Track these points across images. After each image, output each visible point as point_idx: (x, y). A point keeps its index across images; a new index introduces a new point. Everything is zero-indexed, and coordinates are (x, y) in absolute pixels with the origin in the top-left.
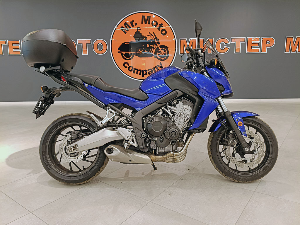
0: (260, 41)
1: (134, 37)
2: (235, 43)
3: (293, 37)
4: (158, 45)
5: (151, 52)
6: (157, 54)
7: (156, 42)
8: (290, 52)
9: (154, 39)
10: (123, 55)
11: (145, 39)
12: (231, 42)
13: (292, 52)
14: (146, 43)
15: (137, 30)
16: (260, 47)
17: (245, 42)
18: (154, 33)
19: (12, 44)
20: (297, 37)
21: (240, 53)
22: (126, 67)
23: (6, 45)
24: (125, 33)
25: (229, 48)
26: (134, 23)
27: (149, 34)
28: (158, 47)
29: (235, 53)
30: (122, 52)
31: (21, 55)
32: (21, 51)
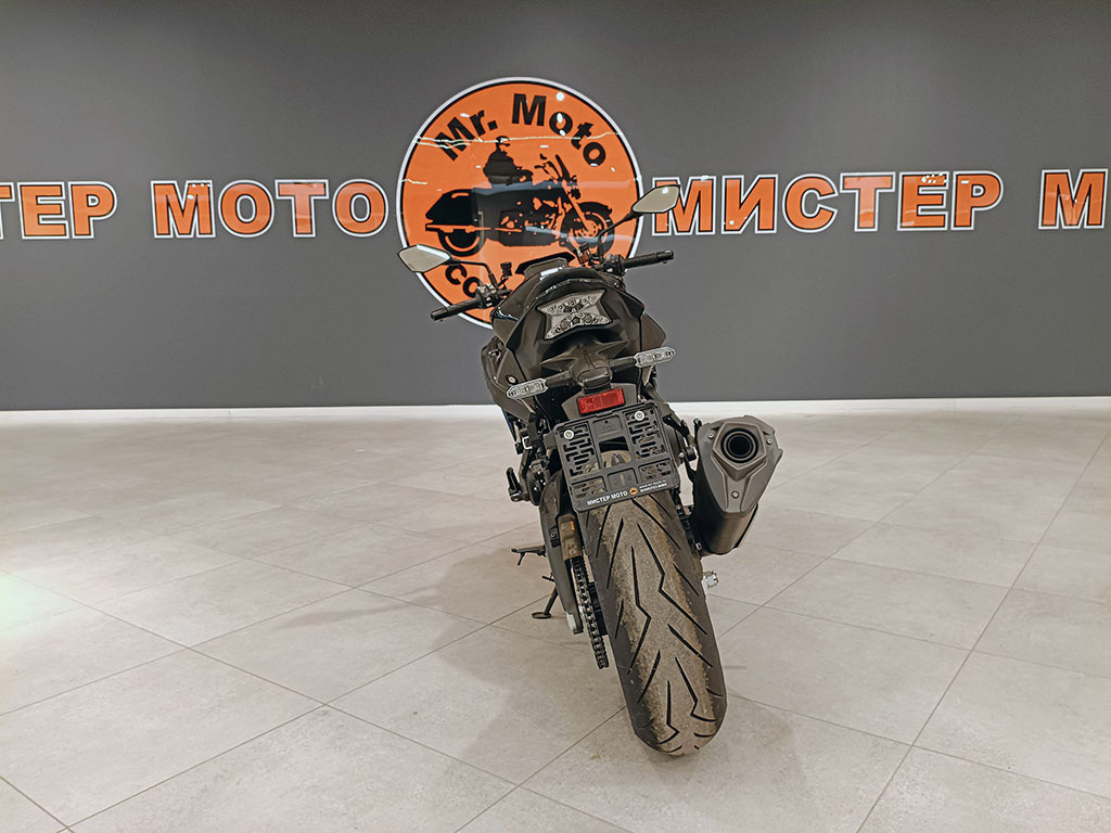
0: (947, 188)
1: (488, 171)
2: (857, 192)
3: (1068, 171)
4: (573, 200)
5: (550, 227)
6: (571, 233)
7: (567, 189)
8: (1057, 227)
9: (560, 179)
10: (447, 238)
11: (524, 178)
12: (841, 191)
13: (1064, 227)
14: (528, 195)
15: (498, 145)
16: (948, 209)
17: (893, 190)
18: (557, 157)
19: (37, 197)
20: (1082, 171)
21: (875, 230)
22: (456, 282)
23: (13, 200)
24: (453, 155)
25: (836, 211)
26: (484, 122)
27: (541, 162)
28: (573, 208)
29: (856, 230)
30: (442, 227)
31: (68, 237)
32: (66, 222)
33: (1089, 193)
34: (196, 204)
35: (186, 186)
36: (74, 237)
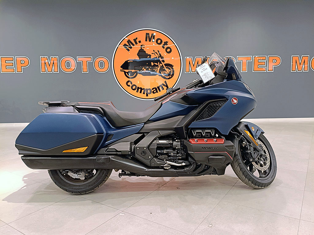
0: (266, 60)
1: (138, 54)
2: (241, 61)
3: (299, 56)
4: (162, 63)
5: (156, 70)
6: (162, 72)
7: (161, 60)
8: (296, 71)
9: (159, 57)
10: (126, 73)
11: (149, 57)
12: (237, 61)
13: (298, 71)
15: (141, 47)
16: (266, 66)
17: (251, 61)
18: (158, 51)
19: (6, 61)
20: (302, 56)
21: (247, 72)
22: (129, 86)
24: (128, 50)
26: (137, 41)
27: (154, 52)
28: (162, 65)
29: (241, 72)
30: (125, 70)
31: (15, 72)
32: (15, 68)
33: (304, 62)
34: (53, 63)
35: (51, 58)
36: (17, 72)
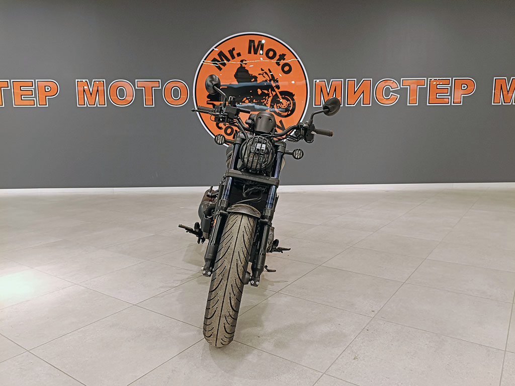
0: (450, 85)
1: (236, 76)
2: (409, 87)
3: (506, 78)
4: (276, 90)
5: (265, 103)
6: (275, 106)
7: (274, 85)
8: (500, 104)
9: (270, 81)
11: (253, 79)
12: (401, 87)
13: (504, 104)
14: (255, 88)
15: (241, 64)
16: (451, 95)
17: (425, 86)
18: (269, 70)
19: (21, 87)
20: (512, 78)
21: (417, 105)
22: (220, 128)
23: (9, 88)
24: (220, 69)
25: (399, 96)
26: (235, 53)
27: (261, 72)
28: (276, 94)
29: (408, 105)
31: (35, 106)
32: (35, 99)
34: (98, 91)
35: (93, 83)
36: (38, 106)
